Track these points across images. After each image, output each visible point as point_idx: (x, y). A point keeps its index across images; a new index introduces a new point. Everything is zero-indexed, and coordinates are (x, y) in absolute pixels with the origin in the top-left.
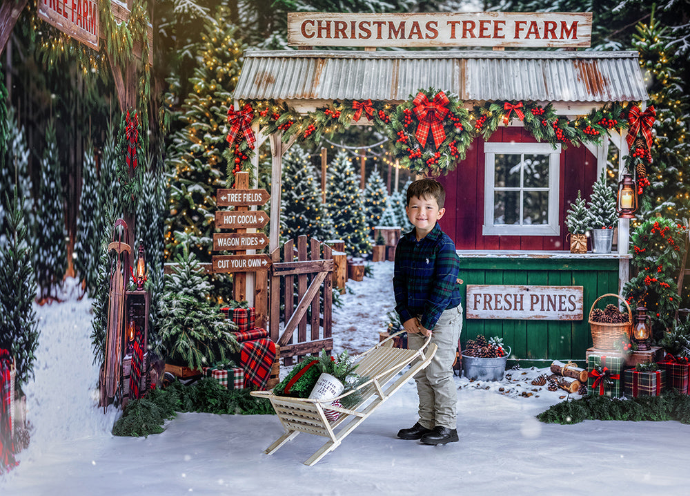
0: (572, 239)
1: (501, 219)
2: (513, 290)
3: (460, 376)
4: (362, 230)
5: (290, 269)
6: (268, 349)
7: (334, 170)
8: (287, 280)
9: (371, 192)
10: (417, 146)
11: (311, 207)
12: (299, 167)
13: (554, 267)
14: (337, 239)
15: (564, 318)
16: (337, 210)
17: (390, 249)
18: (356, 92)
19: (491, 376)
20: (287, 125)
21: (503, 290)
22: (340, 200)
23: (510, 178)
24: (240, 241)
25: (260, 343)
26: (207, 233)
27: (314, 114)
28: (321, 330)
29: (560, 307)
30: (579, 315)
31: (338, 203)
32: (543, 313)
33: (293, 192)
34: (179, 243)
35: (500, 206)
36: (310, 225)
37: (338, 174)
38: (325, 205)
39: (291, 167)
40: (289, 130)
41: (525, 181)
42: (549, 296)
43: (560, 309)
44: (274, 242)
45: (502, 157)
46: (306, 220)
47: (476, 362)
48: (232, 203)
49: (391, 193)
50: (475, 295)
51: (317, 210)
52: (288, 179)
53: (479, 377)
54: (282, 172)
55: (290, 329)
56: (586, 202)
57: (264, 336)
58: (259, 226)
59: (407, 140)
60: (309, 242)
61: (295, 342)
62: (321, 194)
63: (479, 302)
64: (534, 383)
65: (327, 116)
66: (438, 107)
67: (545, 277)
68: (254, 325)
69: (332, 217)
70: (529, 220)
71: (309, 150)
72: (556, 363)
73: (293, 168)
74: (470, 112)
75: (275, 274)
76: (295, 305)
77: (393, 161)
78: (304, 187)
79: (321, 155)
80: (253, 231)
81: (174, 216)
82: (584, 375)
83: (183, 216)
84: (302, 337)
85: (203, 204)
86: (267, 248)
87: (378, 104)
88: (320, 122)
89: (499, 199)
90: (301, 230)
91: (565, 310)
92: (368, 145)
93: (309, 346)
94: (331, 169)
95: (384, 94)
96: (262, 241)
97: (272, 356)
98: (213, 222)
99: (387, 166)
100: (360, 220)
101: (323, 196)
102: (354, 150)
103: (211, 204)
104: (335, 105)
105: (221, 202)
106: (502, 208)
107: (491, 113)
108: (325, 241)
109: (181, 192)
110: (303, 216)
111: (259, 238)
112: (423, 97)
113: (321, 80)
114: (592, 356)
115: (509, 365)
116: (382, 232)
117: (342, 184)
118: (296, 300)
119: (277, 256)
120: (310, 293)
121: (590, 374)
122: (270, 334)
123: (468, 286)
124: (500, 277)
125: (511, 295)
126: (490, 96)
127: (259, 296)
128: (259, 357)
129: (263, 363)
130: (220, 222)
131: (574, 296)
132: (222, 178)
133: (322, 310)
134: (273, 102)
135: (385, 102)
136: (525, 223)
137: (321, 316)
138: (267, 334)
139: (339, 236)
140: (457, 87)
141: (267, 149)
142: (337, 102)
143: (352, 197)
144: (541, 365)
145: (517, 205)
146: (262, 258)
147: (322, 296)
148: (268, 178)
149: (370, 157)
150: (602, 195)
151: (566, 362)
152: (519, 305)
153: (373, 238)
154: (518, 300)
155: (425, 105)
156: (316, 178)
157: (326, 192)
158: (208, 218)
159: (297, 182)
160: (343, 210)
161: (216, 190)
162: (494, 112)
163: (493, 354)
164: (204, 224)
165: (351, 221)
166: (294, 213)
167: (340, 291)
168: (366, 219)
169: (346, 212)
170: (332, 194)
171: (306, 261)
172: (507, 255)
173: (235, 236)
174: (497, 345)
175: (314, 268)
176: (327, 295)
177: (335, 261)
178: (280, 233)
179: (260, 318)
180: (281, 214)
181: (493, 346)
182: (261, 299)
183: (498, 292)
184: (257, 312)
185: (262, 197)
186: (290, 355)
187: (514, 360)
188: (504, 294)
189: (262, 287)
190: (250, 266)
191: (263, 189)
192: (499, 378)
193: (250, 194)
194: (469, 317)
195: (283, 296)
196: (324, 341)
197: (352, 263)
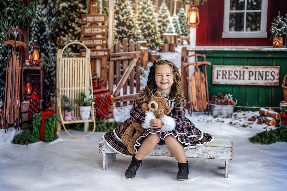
0: (274, 39)
1: (233, 28)
2: (239, 68)
3: (208, 114)
4: (156, 35)
5: (119, 57)
6: (108, 99)
7: (142, 3)
8: (117, 63)
9: (161, 15)
11: (129, 23)
12: (123, 2)
13: (263, 56)
14: (143, 40)
15: (268, 84)
16: (143, 25)
17: (171, 46)
19: (225, 115)
21: (233, 68)
22: (145, 19)
23: (239, 5)
24: (93, 42)
25: (104, 95)
26: (77, 38)
28: (135, 89)
30: (276, 82)
31: (144, 21)
32: (256, 81)
33: (120, 16)
34: (63, 43)
35: (233, 21)
36: (129, 33)
37: (144, 5)
38: (137, 22)
39: (119, 2)
41: (247, 7)
42: (259, 72)
43: (266, 79)
44: (111, 42)
46: (127, 30)
47: (217, 108)
48: (89, 22)
49: (172, 14)
50: (218, 71)
51: (132, 25)
52: (117, 9)
53: (219, 116)
54: (114, 5)
55: (119, 88)
56: (283, 18)
57: (106, 92)
58: (103, 34)
60: (128, 42)
61: (122, 95)
62: (135, 16)
63: (220, 75)
64: (249, 120)
67: (257, 61)
68: (101, 86)
69: (141, 29)
70: (249, 29)
72: (262, 109)
75: (111, 59)
76: (121, 76)
78: (126, 13)
80: (100, 36)
82: (278, 116)
83: (65, 29)
84: (125, 93)
85: (74, 22)
86: (107, 46)
89: (232, 17)
90: (125, 36)
91: (269, 80)
93: (128, 97)
94: (140, 3)
96: (105, 42)
97: (110, 102)
98: (80, 32)
99: (170, 0)
100: (155, 30)
101: (135, 17)
103: (78, 22)
105: (83, 21)
106: (234, 23)
108: (137, 42)
110: (125, 28)
111: (103, 40)
114: (283, 105)
115: (236, 110)
116: (167, 37)
117: (145, 10)
118: (122, 73)
119: (112, 50)
120: (129, 69)
121: (282, 116)
122: (109, 91)
123: (214, 66)
124: (231, 61)
125: (237, 71)
127: (103, 71)
128: (104, 102)
129: (105, 106)
130: (83, 32)
131: (274, 72)
132: (84, 9)
133: (135, 79)
136: (247, 30)
137: (135, 81)
139: (144, 39)
143: (151, 17)
144: (253, 110)
145: (243, 20)
146: (105, 51)
147: (135, 71)
148: (107, 8)
151: (268, 109)
152: (242, 77)
153: (162, 40)
154: (242, 73)
156: (132, 7)
157: (137, 15)
158: (77, 30)
159: (122, 10)
160: (146, 25)
161: (81, 15)
163: (227, 103)
164: (75, 33)
165: (150, 31)
166: (120, 27)
167: (145, 69)
168: (158, 30)
169: (148, 26)
170: (141, 16)
171: (127, 53)
172: (236, 49)
173: (91, 39)
174: (229, 98)
175: (131, 56)
176: (138, 71)
177: (142, 52)
178: (114, 37)
179: (104, 82)
180: (114, 27)
181: (227, 99)
182: (104, 72)
183: (231, 69)
184: (102, 79)
185: (104, 18)
186: (119, 102)
187: (239, 107)
188: (234, 70)
189: (105, 66)
190: (98, 55)
191: (105, 14)
192: (230, 117)
193: (98, 17)
194: (213, 83)
195: (115, 71)
196: (136, 95)
197: (151, 54)
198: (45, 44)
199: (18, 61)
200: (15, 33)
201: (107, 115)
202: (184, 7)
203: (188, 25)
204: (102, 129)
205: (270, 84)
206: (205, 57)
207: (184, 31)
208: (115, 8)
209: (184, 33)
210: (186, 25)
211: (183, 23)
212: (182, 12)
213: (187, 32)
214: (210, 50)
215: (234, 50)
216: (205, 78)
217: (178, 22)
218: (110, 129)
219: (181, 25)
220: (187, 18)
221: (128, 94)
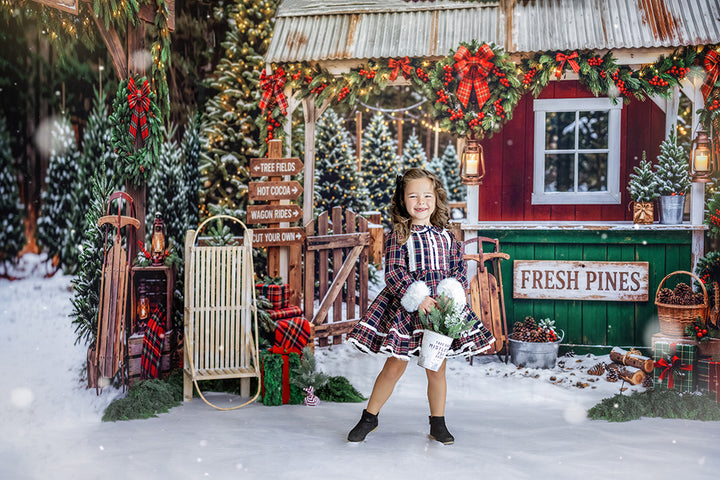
0: (635, 207)
1: (552, 185)
2: (567, 266)
3: (506, 362)
5: (324, 243)
6: (303, 329)
7: (369, 135)
8: (322, 255)
9: (409, 158)
10: (458, 106)
11: (345, 176)
12: (333, 133)
13: (614, 241)
14: (373, 210)
15: (626, 299)
16: (372, 179)
18: (392, 49)
19: (541, 363)
20: (319, 89)
21: (555, 266)
22: (376, 168)
23: (563, 139)
24: (274, 214)
25: (294, 322)
26: (241, 206)
27: (349, 76)
28: (357, 309)
29: (622, 285)
30: (643, 295)
31: (374, 172)
32: (601, 293)
33: (327, 161)
35: (552, 171)
36: (345, 196)
37: (373, 139)
38: (360, 173)
39: (325, 134)
40: (323, 94)
41: (580, 142)
42: (608, 274)
43: (621, 289)
44: (308, 213)
45: (554, 115)
46: (341, 190)
47: (525, 347)
48: (265, 174)
49: (430, 157)
50: (524, 272)
51: (352, 179)
52: (322, 147)
53: (528, 364)
54: (316, 139)
55: (325, 307)
56: (652, 165)
57: (298, 315)
58: (292, 197)
59: (447, 100)
60: (344, 214)
61: (330, 321)
62: (356, 162)
63: (528, 279)
64: (590, 372)
65: (362, 77)
66: (482, 62)
67: (603, 251)
68: (288, 303)
69: (367, 187)
70: (584, 187)
71: (343, 115)
72: (617, 349)
73: (327, 134)
74: (517, 66)
75: (309, 248)
76: (330, 282)
77: (433, 124)
78: (338, 155)
79: (356, 120)
80: (287, 202)
81: (208, 188)
82: (649, 365)
83: (217, 189)
84: (337, 317)
85: (236, 174)
86: (301, 220)
87: (415, 61)
88: (355, 83)
89: (550, 164)
90: (336, 201)
91: (627, 289)
92: (405, 107)
93: (344, 326)
94: (367, 135)
95: (422, 50)
96: (296, 213)
97: (307, 337)
98: (246, 194)
99: (426, 130)
101: (358, 164)
102: (390, 113)
103: (244, 175)
104: (370, 64)
105: (254, 172)
106: (554, 174)
107: (541, 66)
108: (361, 213)
109: (215, 162)
110: (337, 186)
111: (293, 211)
112: (464, 51)
113: (355, 38)
114: (659, 342)
115: (562, 352)
117: (377, 150)
118: (331, 277)
119: (311, 230)
120: (345, 269)
121: (656, 364)
122: (304, 312)
123: (516, 261)
124: (551, 251)
125: (563, 272)
126: (541, 47)
127: (293, 271)
128: (294, 337)
129: (297, 344)
130: (253, 194)
131: (638, 274)
132: (256, 147)
133: (358, 288)
134: (306, 64)
135: (423, 58)
136: (580, 190)
137: (357, 294)
138: (302, 313)
139: (375, 207)
140: (503, 38)
141: (300, 115)
142: (372, 61)
143: (389, 164)
144: (598, 352)
145: (571, 169)
146: (296, 232)
147: (358, 272)
148: (302, 146)
149: (407, 120)
150: (672, 156)
151: (629, 350)
152: (573, 283)
154: (573, 277)
155: (467, 60)
156: (350, 144)
157: (361, 160)
158: (242, 190)
159: (331, 149)
160: (379, 179)
161: (249, 160)
162: (544, 64)
163: (544, 339)
164: (238, 196)
165: (387, 191)
166: (327, 183)
167: (376, 268)
169: (382, 181)
170: (368, 161)
171: (341, 235)
172: (560, 227)
173: (268, 209)
174: (548, 328)
175: (349, 242)
176: (363, 272)
177: (371, 234)
178: (315, 205)
179: (295, 295)
180: (315, 184)
181: (543, 330)
182: (295, 275)
183: (550, 268)
184: (291, 289)
185: (295, 166)
186: (325, 335)
187: (568, 345)
188: (556, 270)
189: (296, 263)
190: (284, 240)
191: (297, 158)
192: (550, 366)
193: (283, 164)
194: (516, 296)
195: (318, 272)
198: (177, 220)
199: (124, 254)
200: (119, 200)
202: (455, 144)
203: (462, 180)
205: (631, 299)
206: (497, 243)
207: (455, 191)
208: (317, 146)
209: (454, 196)
210: (459, 178)
211: (453, 175)
212: (450, 154)
213: (462, 194)
214: (508, 228)
215: (556, 228)
216: (499, 286)
217: (443, 172)
219: (449, 178)
220: (460, 165)
221: (344, 319)
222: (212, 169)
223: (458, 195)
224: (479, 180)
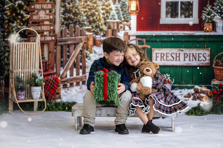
0: (205, 25)
1: (169, 15)
2: (175, 51)
4: (100, 22)
5: (65, 41)
6: (55, 80)
8: (64, 47)
11: (75, 11)
13: (195, 39)
14: (88, 26)
16: (88, 12)
17: (114, 31)
21: (170, 51)
22: (89, 7)
24: (41, 28)
25: (51, 77)
26: (26, 24)
28: (81, 71)
29: (199, 59)
30: (208, 63)
31: (89, 9)
32: (190, 62)
33: (66, 4)
34: (12, 29)
35: (169, 9)
36: (75, 20)
38: (82, 9)
42: (193, 54)
43: (199, 60)
44: (58, 28)
46: (73, 17)
48: (37, 9)
49: (114, 3)
50: (156, 54)
51: (78, 12)
55: (66, 70)
56: (212, 7)
58: (50, 20)
60: (74, 28)
61: (68, 77)
62: (80, 4)
63: (158, 57)
64: (185, 97)
67: (191, 44)
68: (48, 69)
69: (86, 16)
70: (183, 16)
72: (196, 87)
75: (58, 44)
76: (68, 59)
78: (72, 1)
80: (47, 23)
81: (9, 16)
82: (210, 93)
83: (14, 16)
84: (72, 75)
85: (23, 10)
86: (54, 31)
89: (168, 6)
90: (71, 22)
91: (201, 61)
93: (75, 79)
96: (52, 28)
97: (57, 84)
98: (28, 19)
100: (100, 17)
101: (81, 5)
103: (27, 10)
105: (32, 8)
106: (170, 10)
108: (82, 28)
109: (13, 4)
110: (71, 15)
111: (51, 26)
114: (214, 83)
115: (173, 88)
116: (110, 23)
118: (69, 57)
119: (59, 35)
121: (213, 93)
122: (56, 73)
123: (153, 49)
124: (169, 44)
125: (174, 53)
127: (51, 54)
128: (51, 84)
129: (53, 87)
130: (31, 19)
131: (206, 54)
133: (81, 61)
136: (181, 17)
137: (81, 64)
138: (55, 73)
139: (89, 25)
143: (95, 5)
144: (189, 88)
145: (177, 9)
146: (52, 36)
147: (81, 54)
150: (220, 3)
151: (201, 87)
152: (178, 58)
153: (106, 26)
154: (178, 55)
157: (83, 3)
158: (26, 17)
160: (91, 12)
161: (29, 3)
163: (165, 82)
164: (24, 20)
165: (95, 18)
166: (67, 14)
167: (90, 52)
168: (102, 17)
169: (92, 13)
170: (86, 4)
171: (73, 38)
172: (172, 34)
173: (39, 26)
174: (167, 78)
175: (77, 41)
176: (83, 54)
177: (87, 37)
178: (61, 24)
179: (51, 65)
180: (61, 14)
181: (165, 79)
182: (52, 56)
183: (168, 52)
184: (50, 63)
185: (51, 6)
186: (66, 83)
187: (176, 85)
188: (170, 53)
189: (52, 50)
190: (46, 40)
191: (52, 2)
193: (45, 5)
195: (62, 55)
196: (82, 76)
197: (95, 38)
201: (54, 96)
203: (129, 13)
204: (51, 108)
205: (202, 65)
206: (145, 41)
207: (126, 18)
209: (125, 20)
210: (127, 12)
211: (125, 11)
212: (124, 1)
213: (129, 19)
214: (149, 34)
215: (170, 34)
217: (120, 9)
218: (58, 108)
219: (123, 12)
220: (128, 6)
221: (75, 76)
222: (11, 7)
223: (127, 20)
224: (137, 13)
